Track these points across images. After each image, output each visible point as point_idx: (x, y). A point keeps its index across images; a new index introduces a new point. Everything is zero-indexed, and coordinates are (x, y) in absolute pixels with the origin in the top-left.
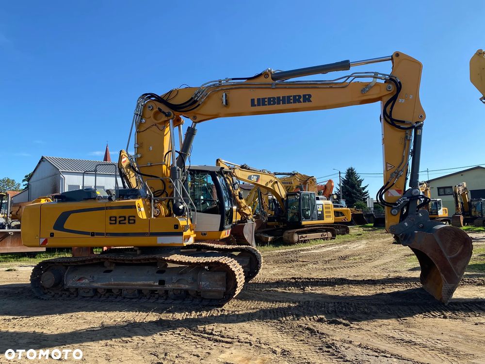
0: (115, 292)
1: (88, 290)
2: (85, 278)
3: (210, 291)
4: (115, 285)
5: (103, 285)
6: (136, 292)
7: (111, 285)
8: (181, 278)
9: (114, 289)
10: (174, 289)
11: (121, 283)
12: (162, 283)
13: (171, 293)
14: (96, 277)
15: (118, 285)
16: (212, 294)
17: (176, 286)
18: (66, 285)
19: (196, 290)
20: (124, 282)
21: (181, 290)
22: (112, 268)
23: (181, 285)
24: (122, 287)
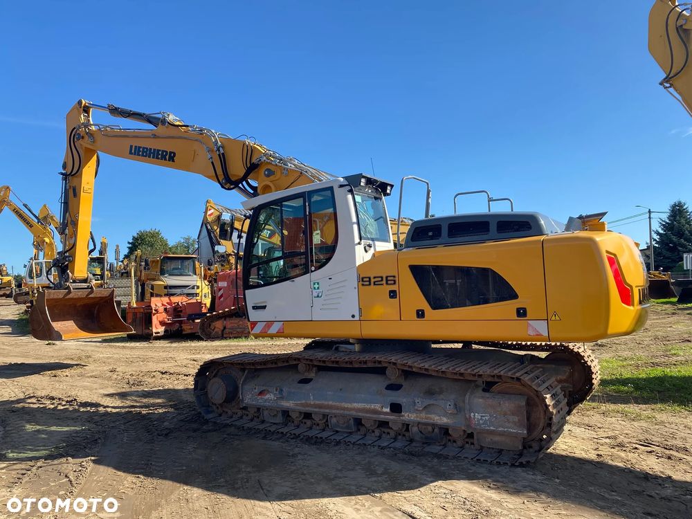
0: (317, 418)
1: (275, 413)
2: (269, 392)
3: (492, 432)
4: (315, 406)
5: (297, 405)
6: (352, 422)
7: (310, 405)
8: (431, 402)
9: (316, 413)
10: (419, 423)
11: (326, 403)
12: (396, 408)
13: (415, 429)
14: (285, 390)
15: (320, 407)
16: (497, 438)
17: (423, 417)
18: (243, 400)
19: (463, 428)
20: (330, 403)
21: (434, 426)
22: (312, 375)
23: (432, 416)
24: (328, 411)
